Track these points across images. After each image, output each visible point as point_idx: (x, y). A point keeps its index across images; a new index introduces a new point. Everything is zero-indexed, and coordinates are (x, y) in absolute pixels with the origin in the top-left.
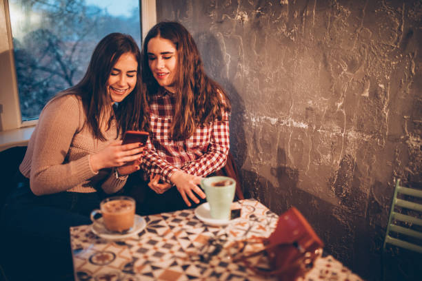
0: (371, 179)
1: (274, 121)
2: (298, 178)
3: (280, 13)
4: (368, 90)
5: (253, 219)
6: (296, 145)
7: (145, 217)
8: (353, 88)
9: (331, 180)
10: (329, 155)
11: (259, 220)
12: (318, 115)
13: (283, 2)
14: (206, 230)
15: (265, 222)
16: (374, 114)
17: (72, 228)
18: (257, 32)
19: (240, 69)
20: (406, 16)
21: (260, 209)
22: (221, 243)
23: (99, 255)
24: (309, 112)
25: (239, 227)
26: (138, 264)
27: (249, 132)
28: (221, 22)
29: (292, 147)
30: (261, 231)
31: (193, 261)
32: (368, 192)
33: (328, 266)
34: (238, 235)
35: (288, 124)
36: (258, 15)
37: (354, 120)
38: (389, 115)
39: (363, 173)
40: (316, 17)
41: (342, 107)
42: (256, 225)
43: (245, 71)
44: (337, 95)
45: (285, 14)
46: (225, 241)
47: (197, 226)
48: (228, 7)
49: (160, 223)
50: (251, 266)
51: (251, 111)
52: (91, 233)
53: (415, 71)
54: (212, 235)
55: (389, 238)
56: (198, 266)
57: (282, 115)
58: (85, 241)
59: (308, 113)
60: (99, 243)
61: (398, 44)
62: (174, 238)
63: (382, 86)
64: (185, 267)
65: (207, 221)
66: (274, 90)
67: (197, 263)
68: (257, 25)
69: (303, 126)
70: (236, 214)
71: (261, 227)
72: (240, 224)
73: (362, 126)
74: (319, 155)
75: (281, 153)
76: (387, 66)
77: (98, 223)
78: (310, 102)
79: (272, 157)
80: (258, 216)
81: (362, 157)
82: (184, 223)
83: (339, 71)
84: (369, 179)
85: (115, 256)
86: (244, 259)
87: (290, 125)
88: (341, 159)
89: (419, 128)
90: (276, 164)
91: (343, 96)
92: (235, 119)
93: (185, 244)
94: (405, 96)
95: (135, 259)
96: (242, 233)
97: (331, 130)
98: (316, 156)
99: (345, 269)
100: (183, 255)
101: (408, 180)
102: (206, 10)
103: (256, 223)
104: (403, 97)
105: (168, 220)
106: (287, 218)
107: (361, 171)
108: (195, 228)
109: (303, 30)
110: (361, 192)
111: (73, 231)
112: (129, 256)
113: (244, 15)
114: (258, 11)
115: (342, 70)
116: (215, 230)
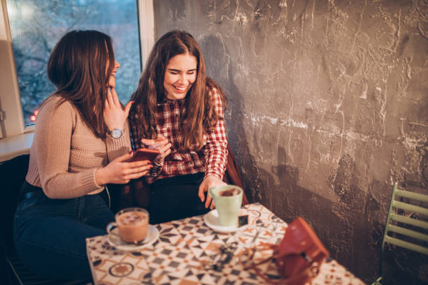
0: (369, 176)
1: (274, 121)
2: (298, 176)
3: (279, 15)
4: (365, 93)
5: (260, 224)
6: (296, 145)
7: (157, 225)
8: (352, 91)
9: (331, 178)
10: (328, 155)
11: (265, 225)
12: (317, 116)
13: (282, 5)
14: (216, 238)
15: (271, 227)
16: (372, 116)
17: (88, 240)
18: (256, 33)
19: (239, 70)
20: (402, 21)
21: (266, 214)
22: (232, 251)
23: (117, 266)
24: (309, 112)
25: (247, 233)
26: (155, 274)
27: (250, 131)
28: (220, 23)
29: (293, 146)
30: (268, 236)
31: (207, 270)
32: (366, 190)
33: (333, 271)
34: (247, 242)
35: (288, 124)
36: (257, 17)
37: (352, 122)
38: (386, 117)
39: (362, 173)
40: (314, 20)
41: (340, 109)
42: (263, 231)
43: (244, 71)
44: (336, 97)
45: (284, 16)
46: (235, 249)
47: (207, 233)
48: (227, 8)
49: (172, 232)
50: (262, 273)
51: (251, 111)
52: (107, 243)
53: (411, 74)
54: (222, 243)
55: (387, 238)
56: (212, 275)
57: (281, 115)
58: (103, 253)
59: (307, 114)
60: (116, 254)
61: (395, 49)
62: (187, 247)
63: (379, 89)
64: (200, 277)
65: (216, 228)
66: (275, 91)
67: (211, 272)
68: (256, 27)
69: (303, 126)
70: (243, 220)
71: (267, 233)
72: (247, 230)
73: (360, 127)
74: (318, 154)
75: (282, 152)
76: (384, 70)
77: (114, 234)
78: (310, 103)
79: (272, 156)
80: (264, 221)
81: (360, 157)
82: (194, 230)
83: (337, 74)
84: (367, 178)
85: (133, 267)
86: (254, 266)
87: (289, 125)
88: (340, 158)
89: (414, 130)
90: (277, 162)
91: (342, 98)
92: (236, 119)
93: (197, 252)
94: (402, 99)
95: (152, 270)
96: (251, 239)
97: (330, 130)
98: (316, 156)
99: (348, 273)
100: (197, 264)
101: (405, 179)
102: (205, 10)
103: (263, 229)
104: (399, 100)
105: (179, 228)
106: (294, 228)
107: (360, 170)
108: (205, 235)
109: (302, 33)
110: (359, 190)
111: (90, 243)
112: (146, 267)
113: (243, 17)
114: (256, 13)
115: (341, 73)
116: (225, 237)
